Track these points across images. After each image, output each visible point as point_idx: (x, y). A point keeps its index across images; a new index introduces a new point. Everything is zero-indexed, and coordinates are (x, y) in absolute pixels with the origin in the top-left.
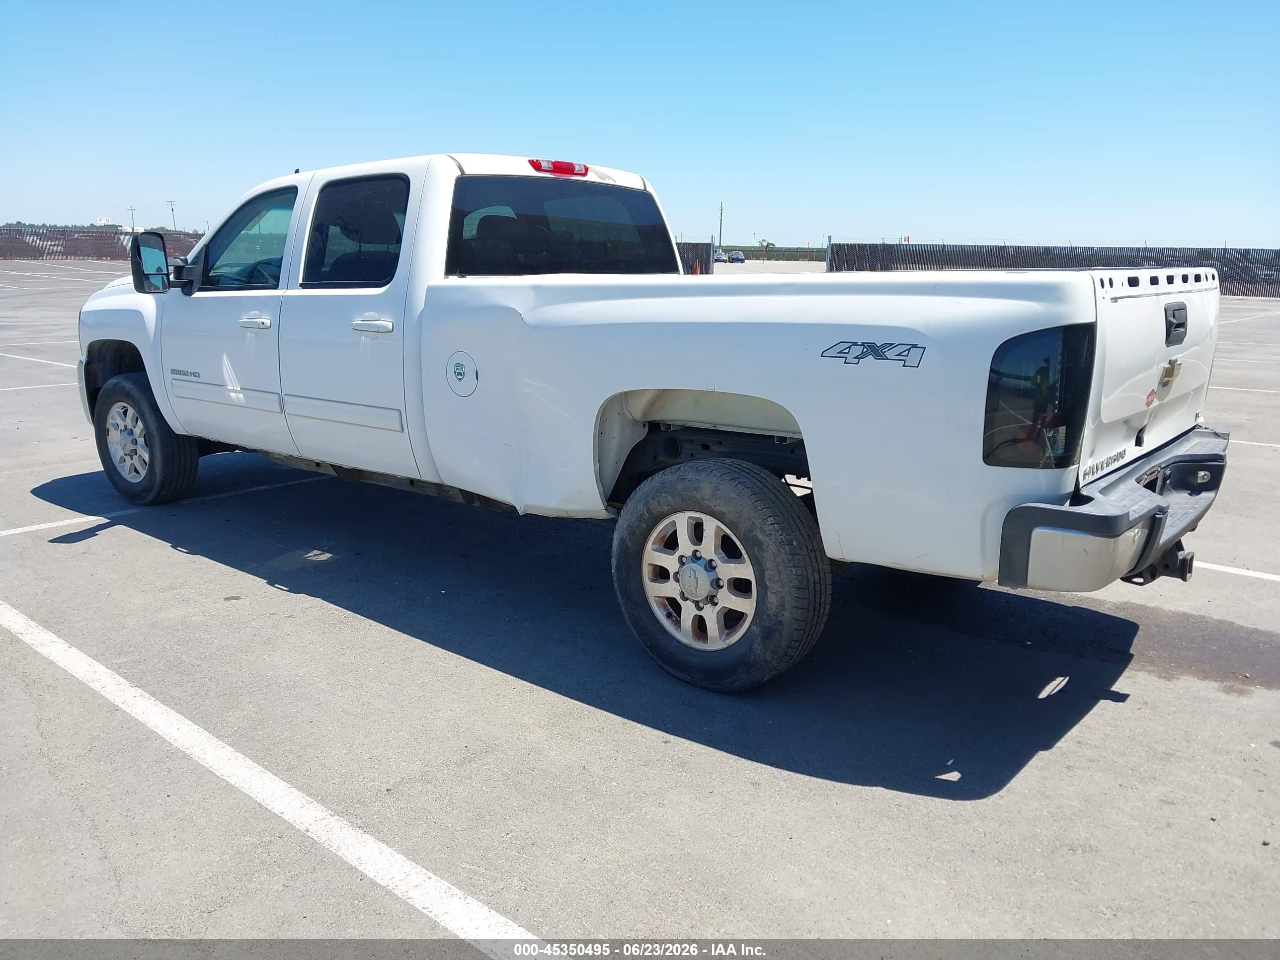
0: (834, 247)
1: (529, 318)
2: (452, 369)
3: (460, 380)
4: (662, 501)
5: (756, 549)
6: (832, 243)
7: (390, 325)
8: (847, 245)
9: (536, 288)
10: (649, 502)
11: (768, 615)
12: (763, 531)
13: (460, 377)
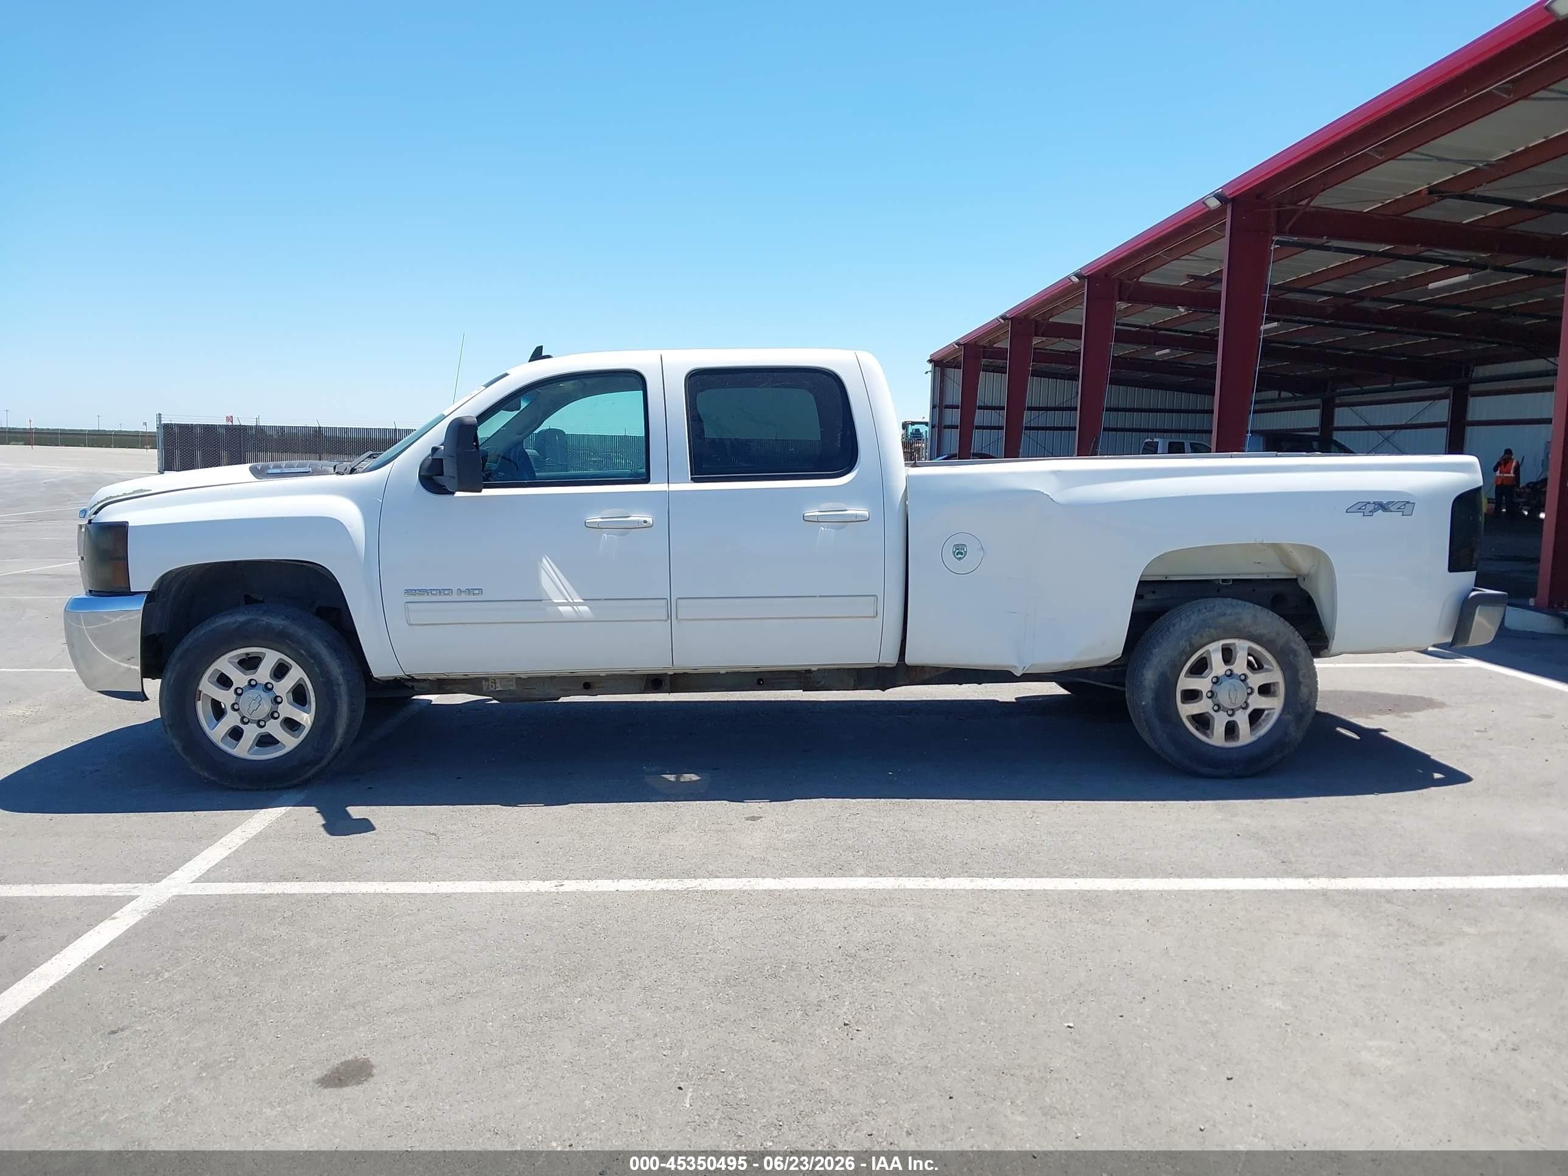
0: (167, 429)
1: (1058, 498)
2: (949, 550)
3: (960, 559)
4: (1204, 635)
5: (1291, 656)
6: (162, 422)
7: (866, 513)
8: (180, 426)
9: (1055, 473)
10: (1192, 638)
11: (1301, 704)
12: (1295, 643)
13: (960, 556)
